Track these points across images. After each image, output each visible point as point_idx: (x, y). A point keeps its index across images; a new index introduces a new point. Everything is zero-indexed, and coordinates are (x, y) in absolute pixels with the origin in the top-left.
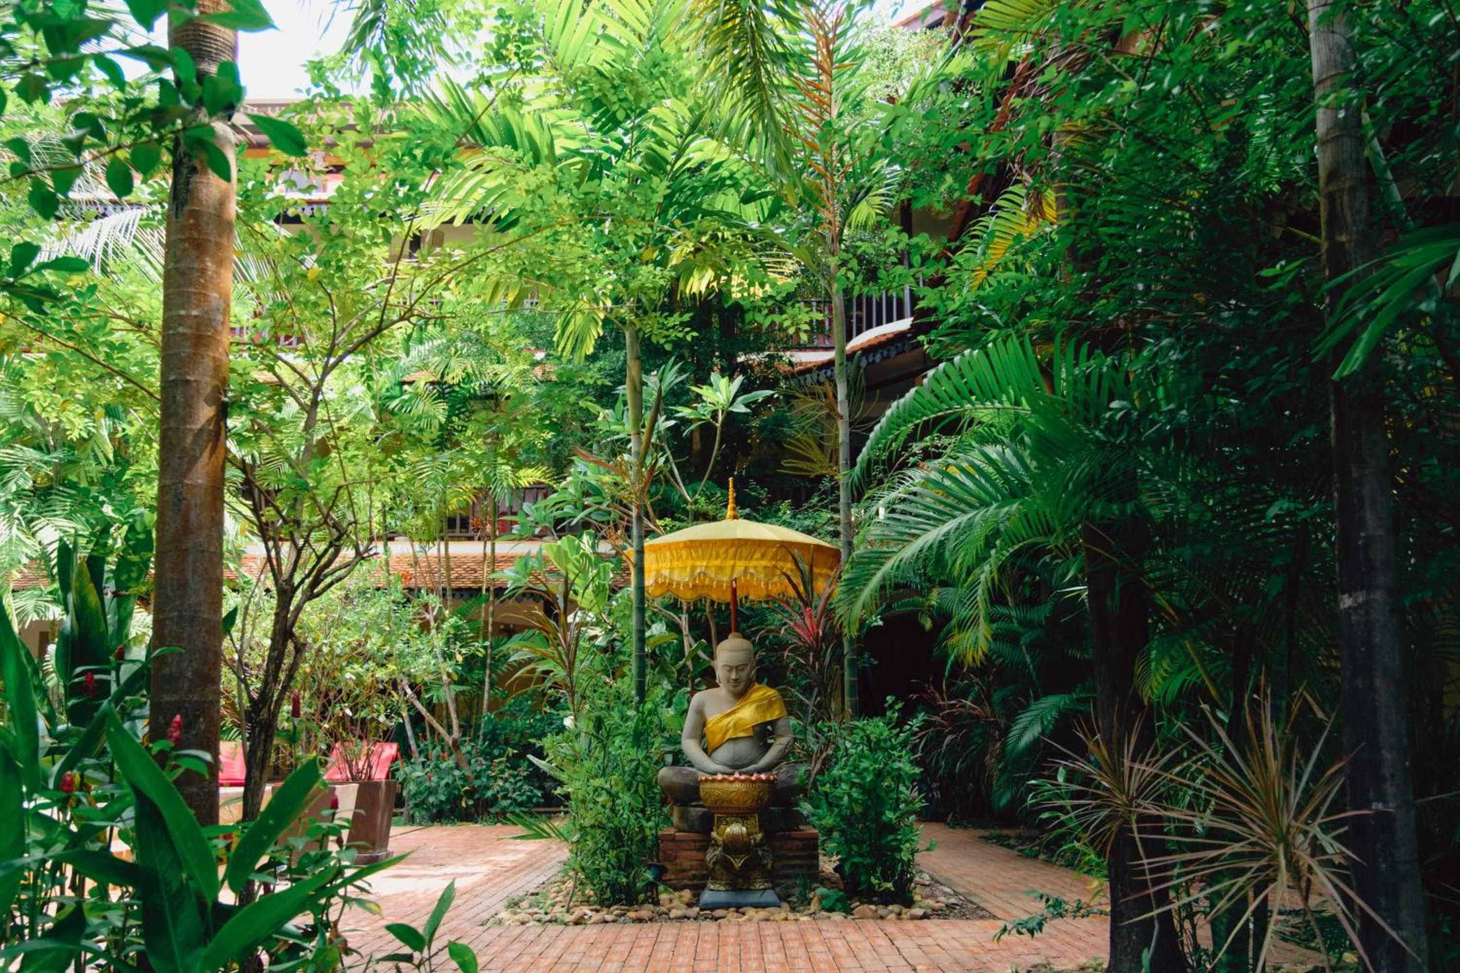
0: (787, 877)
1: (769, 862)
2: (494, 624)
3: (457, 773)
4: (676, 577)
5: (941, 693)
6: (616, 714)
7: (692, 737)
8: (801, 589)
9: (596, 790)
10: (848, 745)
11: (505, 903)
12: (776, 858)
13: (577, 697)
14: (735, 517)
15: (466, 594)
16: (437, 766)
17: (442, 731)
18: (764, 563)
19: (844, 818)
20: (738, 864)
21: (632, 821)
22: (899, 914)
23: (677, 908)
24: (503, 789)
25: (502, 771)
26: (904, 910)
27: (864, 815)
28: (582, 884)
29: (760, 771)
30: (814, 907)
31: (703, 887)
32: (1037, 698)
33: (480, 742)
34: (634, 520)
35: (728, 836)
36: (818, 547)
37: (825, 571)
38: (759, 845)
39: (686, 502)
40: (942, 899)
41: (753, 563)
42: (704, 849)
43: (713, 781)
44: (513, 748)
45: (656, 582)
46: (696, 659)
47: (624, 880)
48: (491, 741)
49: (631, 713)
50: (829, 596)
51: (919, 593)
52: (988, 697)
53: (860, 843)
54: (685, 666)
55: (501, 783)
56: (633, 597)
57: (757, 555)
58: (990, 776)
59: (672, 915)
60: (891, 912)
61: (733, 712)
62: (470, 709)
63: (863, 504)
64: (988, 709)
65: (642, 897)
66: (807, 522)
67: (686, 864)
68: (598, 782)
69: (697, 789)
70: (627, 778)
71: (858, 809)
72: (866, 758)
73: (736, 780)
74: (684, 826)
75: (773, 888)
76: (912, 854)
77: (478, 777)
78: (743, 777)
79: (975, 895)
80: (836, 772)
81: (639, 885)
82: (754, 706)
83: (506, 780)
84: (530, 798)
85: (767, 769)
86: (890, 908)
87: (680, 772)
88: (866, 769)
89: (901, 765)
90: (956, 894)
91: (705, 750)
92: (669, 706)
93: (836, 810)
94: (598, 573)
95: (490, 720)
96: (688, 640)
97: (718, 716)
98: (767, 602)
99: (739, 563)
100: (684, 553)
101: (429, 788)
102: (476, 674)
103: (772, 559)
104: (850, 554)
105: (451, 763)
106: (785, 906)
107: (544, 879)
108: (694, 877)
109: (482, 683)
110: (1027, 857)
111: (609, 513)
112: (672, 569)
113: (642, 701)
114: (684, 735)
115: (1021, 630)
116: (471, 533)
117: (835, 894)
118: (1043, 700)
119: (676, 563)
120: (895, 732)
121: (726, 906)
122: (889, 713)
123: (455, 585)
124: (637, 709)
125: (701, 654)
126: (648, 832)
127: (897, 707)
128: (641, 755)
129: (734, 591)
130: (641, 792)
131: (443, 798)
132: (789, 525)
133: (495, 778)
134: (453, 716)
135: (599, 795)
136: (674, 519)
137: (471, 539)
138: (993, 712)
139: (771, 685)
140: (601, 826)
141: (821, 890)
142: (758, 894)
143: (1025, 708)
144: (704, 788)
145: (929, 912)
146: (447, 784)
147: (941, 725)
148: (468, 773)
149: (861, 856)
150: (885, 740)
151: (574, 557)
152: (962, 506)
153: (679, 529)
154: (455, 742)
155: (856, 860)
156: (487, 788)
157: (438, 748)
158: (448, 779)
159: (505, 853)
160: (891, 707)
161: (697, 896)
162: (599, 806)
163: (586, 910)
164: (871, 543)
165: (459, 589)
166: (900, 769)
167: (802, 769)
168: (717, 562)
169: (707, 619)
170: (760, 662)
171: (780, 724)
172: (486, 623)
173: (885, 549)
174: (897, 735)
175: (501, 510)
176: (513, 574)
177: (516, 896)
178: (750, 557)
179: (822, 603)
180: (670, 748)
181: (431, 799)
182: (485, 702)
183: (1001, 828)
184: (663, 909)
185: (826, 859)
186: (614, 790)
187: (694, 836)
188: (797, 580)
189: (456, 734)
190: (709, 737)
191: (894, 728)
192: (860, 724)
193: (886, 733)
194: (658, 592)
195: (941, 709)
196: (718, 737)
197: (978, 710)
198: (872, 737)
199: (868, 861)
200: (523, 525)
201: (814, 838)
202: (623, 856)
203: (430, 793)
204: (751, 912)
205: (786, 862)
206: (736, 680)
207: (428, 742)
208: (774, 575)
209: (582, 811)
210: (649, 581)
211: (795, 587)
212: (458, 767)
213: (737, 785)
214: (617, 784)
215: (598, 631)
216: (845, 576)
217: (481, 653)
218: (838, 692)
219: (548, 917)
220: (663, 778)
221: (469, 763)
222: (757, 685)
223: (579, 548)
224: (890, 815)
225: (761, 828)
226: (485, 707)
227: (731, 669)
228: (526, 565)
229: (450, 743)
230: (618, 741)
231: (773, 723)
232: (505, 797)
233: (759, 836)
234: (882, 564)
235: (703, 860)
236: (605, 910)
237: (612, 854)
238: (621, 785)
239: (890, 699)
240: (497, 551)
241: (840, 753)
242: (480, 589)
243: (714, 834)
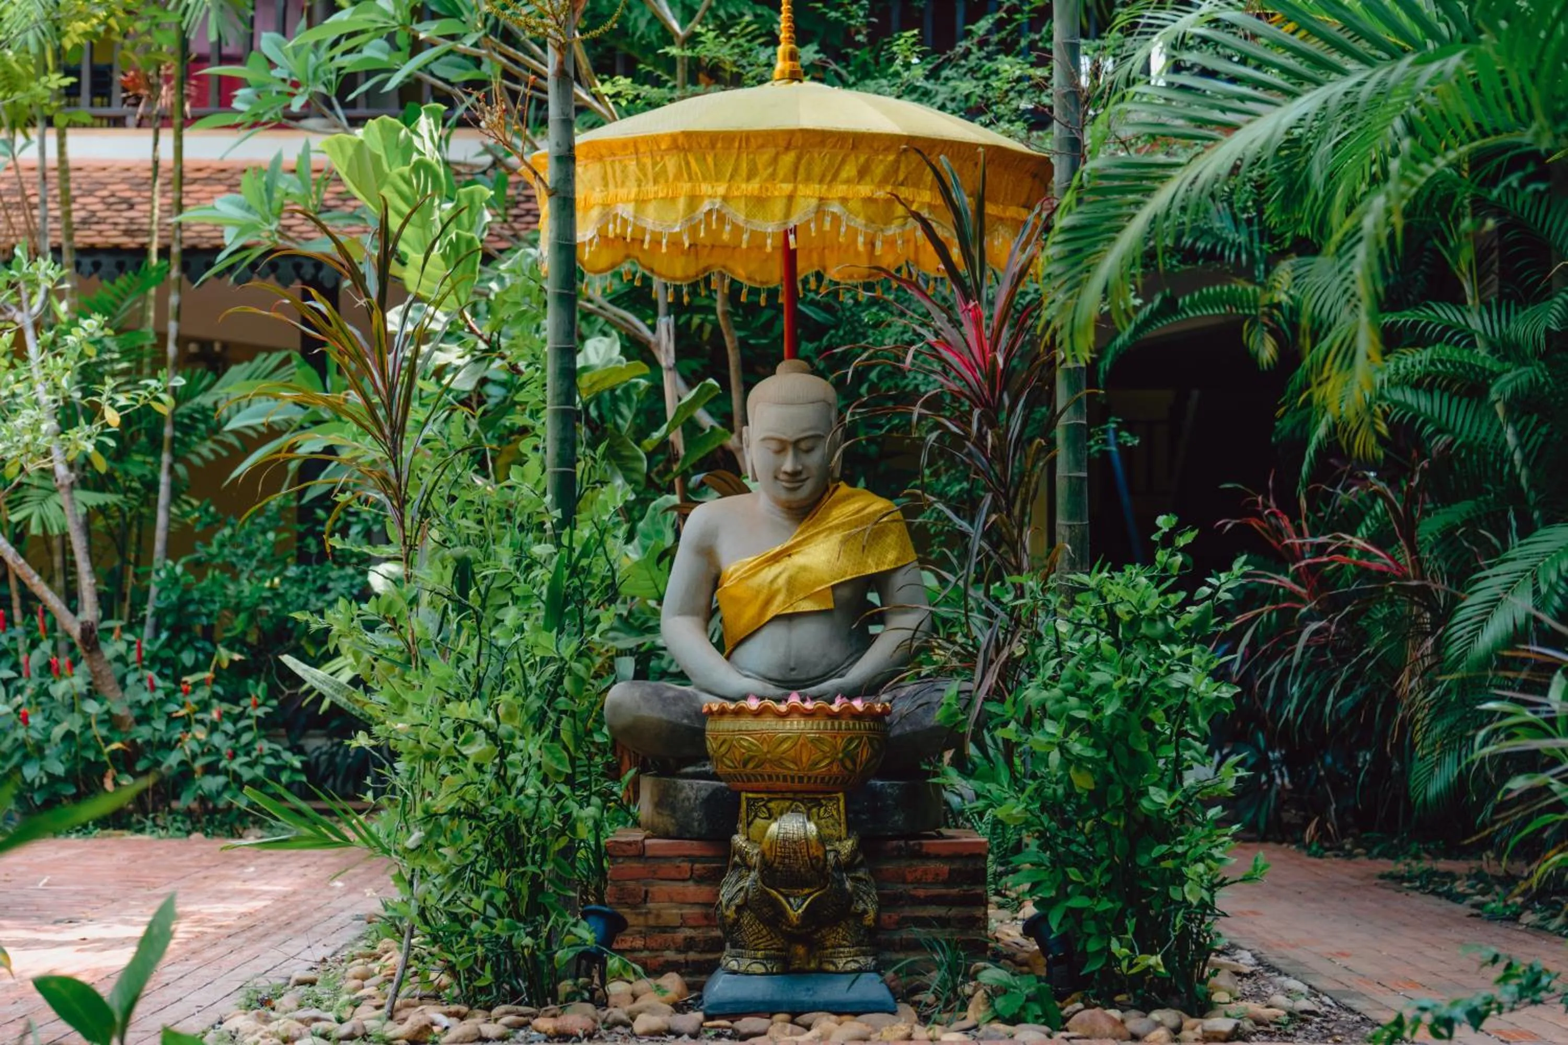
0: (914, 946)
1: (869, 907)
2: (181, 341)
3: (92, 707)
4: (651, 220)
5: (1294, 515)
6: (505, 556)
7: (685, 610)
8: (955, 253)
9: (459, 728)
10: (1063, 628)
11: (239, 998)
12: (887, 902)
13: (410, 511)
14: (794, 77)
15: (108, 262)
16: (44, 692)
17: (54, 602)
18: (865, 190)
19: (1051, 807)
20: (795, 909)
21: (546, 804)
22: (1177, 1030)
23: (652, 1011)
24: (208, 749)
25: (205, 706)
26: (1189, 1022)
27: (1098, 797)
28: (419, 958)
29: (851, 694)
30: (973, 1014)
31: (711, 968)
32: (1527, 530)
33: (147, 632)
34: (551, 85)
35: (774, 842)
36: (996, 152)
37: (1012, 212)
38: (849, 866)
39: (668, 37)
40: (1279, 999)
41: (840, 190)
42: (715, 878)
43: (739, 713)
44: (230, 647)
45: (602, 235)
46: (691, 428)
47: (528, 941)
48: (176, 631)
49: (541, 550)
50: (1023, 272)
51: (1248, 274)
52: (1408, 527)
53: (1084, 865)
54: (665, 444)
55: (200, 733)
56: (547, 267)
57: (849, 170)
58: (1407, 724)
59: (640, 1025)
60: (1158, 1024)
61: (786, 553)
62: (122, 552)
63: (1113, 37)
64: (1405, 558)
65: (566, 986)
66: (966, 86)
67: (671, 914)
68: (461, 710)
69: (697, 735)
70: (535, 703)
71: (1084, 783)
72: (1104, 660)
73: (793, 710)
74: (666, 821)
75: (877, 970)
76: (1211, 889)
77: (144, 719)
78: (809, 705)
79: (1360, 995)
80: (1032, 693)
81: (563, 955)
82: (837, 537)
83: (213, 728)
84: (274, 772)
85: (869, 688)
86: (1156, 1015)
87: (658, 694)
88: (1103, 688)
89: (1188, 679)
90: (1314, 992)
91: (720, 646)
92: (630, 538)
93: (1032, 785)
94: (458, 212)
95: (174, 580)
96: (672, 385)
97: (750, 560)
98: (868, 287)
99: (802, 190)
100: (671, 163)
101: (21, 745)
102: (137, 465)
103: (884, 181)
104: (1074, 168)
105: (78, 681)
106: (907, 1011)
107: (327, 952)
108: (689, 944)
109: (152, 486)
110: (1493, 917)
111: (478, 62)
112: (641, 203)
113: (568, 521)
114: (665, 609)
115: (1492, 363)
116: (116, 110)
117: (1027, 986)
118: (1542, 533)
119: (650, 189)
120: (1176, 598)
121: (767, 1009)
122: (1161, 556)
123: (84, 238)
124: (557, 540)
125: (706, 420)
126: (584, 832)
127: (1181, 542)
128: (568, 647)
129: (790, 257)
130: (565, 735)
131: (59, 769)
132: (924, 96)
133: (187, 723)
134: (83, 565)
135: (468, 741)
136: (640, 79)
137: (118, 122)
138: (1418, 562)
139: (878, 488)
140: (474, 814)
141: (992, 975)
142: (843, 983)
143: (1495, 554)
144: (715, 728)
145: (1247, 1025)
146: (69, 736)
147: (1292, 596)
148: (119, 709)
149: (1090, 893)
150: (1151, 619)
151: (397, 170)
152: (1363, 46)
153: (651, 105)
154: (87, 631)
155: (1078, 902)
156: (169, 746)
157: (46, 646)
158: (73, 723)
159: (221, 897)
160: (1168, 540)
161: (696, 987)
162: (469, 768)
163: (435, 1014)
164: (1125, 144)
165: (90, 250)
166: (1186, 689)
167: (952, 688)
168: (753, 187)
169: (717, 332)
170: (849, 432)
171: (899, 579)
172: (162, 337)
173: (1161, 158)
174: (1181, 607)
175: (195, 50)
176: (237, 213)
177: (264, 985)
178: (831, 176)
179: (1001, 294)
180: (630, 642)
181: (31, 772)
182: (160, 535)
183: (1435, 856)
184: (619, 1013)
185: (1005, 914)
186: (503, 730)
187: (691, 847)
188: (946, 232)
189: (90, 611)
190: (727, 611)
191: (1173, 589)
192: (1091, 581)
193: (1154, 601)
194: (604, 260)
195: (1294, 554)
196: (750, 612)
197: (1381, 560)
198: (1120, 610)
199: (1105, 905)
200: (261, 90)
201: (976, 856)
202: (524, 887)
203: (26, 758)
204: (825, 1023)
205: (907, 912)
206: (794, 475)
207: (19, 631)
208: (888, 221)
209: (429, 781)
210: (585, 232)
211: (941, 249)
212: (93, 694)
213: (796, 725)
214: (510, 715)
215: (452, 355)
216: (1062, 221)
217: (165, 406)
218: (1038, 509)
219: (345, 1029)
220: (616, 707)
221: (122, 681)
222: (844, 489)
223: (408, 148)
224: (1158, 797)
225: (851, 826)
226: (159, 546)
227: (782, 447)
228: (269, 190)
229: (76, 632)
230: (511, 615)
231: (879, 581)
232: (211, 769)
233: (847, 846)
234: (1149, 192)
235: (712, 904)
236: (480, 1016)
237: (499, 879)
238: (521, 719)
239: (1164, 522)
240: (187, 154)
241: (1042, 651)
242: (143, 251)
243: (739, 840)
